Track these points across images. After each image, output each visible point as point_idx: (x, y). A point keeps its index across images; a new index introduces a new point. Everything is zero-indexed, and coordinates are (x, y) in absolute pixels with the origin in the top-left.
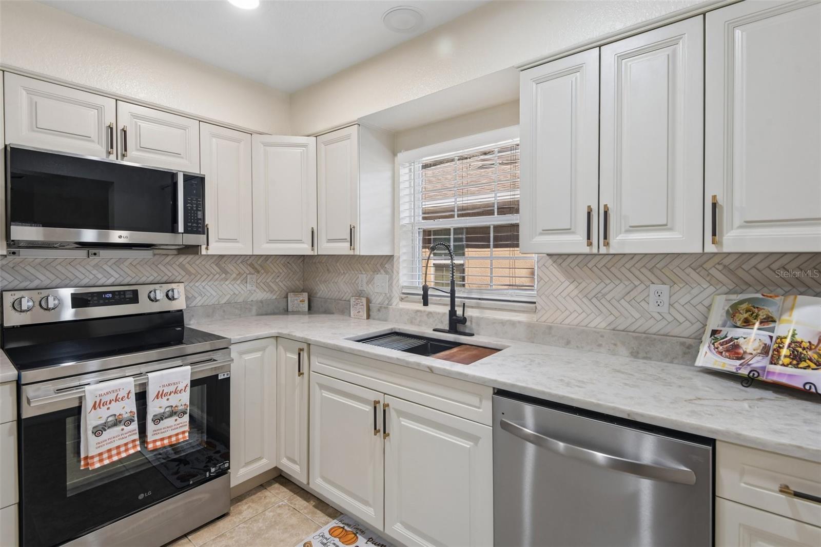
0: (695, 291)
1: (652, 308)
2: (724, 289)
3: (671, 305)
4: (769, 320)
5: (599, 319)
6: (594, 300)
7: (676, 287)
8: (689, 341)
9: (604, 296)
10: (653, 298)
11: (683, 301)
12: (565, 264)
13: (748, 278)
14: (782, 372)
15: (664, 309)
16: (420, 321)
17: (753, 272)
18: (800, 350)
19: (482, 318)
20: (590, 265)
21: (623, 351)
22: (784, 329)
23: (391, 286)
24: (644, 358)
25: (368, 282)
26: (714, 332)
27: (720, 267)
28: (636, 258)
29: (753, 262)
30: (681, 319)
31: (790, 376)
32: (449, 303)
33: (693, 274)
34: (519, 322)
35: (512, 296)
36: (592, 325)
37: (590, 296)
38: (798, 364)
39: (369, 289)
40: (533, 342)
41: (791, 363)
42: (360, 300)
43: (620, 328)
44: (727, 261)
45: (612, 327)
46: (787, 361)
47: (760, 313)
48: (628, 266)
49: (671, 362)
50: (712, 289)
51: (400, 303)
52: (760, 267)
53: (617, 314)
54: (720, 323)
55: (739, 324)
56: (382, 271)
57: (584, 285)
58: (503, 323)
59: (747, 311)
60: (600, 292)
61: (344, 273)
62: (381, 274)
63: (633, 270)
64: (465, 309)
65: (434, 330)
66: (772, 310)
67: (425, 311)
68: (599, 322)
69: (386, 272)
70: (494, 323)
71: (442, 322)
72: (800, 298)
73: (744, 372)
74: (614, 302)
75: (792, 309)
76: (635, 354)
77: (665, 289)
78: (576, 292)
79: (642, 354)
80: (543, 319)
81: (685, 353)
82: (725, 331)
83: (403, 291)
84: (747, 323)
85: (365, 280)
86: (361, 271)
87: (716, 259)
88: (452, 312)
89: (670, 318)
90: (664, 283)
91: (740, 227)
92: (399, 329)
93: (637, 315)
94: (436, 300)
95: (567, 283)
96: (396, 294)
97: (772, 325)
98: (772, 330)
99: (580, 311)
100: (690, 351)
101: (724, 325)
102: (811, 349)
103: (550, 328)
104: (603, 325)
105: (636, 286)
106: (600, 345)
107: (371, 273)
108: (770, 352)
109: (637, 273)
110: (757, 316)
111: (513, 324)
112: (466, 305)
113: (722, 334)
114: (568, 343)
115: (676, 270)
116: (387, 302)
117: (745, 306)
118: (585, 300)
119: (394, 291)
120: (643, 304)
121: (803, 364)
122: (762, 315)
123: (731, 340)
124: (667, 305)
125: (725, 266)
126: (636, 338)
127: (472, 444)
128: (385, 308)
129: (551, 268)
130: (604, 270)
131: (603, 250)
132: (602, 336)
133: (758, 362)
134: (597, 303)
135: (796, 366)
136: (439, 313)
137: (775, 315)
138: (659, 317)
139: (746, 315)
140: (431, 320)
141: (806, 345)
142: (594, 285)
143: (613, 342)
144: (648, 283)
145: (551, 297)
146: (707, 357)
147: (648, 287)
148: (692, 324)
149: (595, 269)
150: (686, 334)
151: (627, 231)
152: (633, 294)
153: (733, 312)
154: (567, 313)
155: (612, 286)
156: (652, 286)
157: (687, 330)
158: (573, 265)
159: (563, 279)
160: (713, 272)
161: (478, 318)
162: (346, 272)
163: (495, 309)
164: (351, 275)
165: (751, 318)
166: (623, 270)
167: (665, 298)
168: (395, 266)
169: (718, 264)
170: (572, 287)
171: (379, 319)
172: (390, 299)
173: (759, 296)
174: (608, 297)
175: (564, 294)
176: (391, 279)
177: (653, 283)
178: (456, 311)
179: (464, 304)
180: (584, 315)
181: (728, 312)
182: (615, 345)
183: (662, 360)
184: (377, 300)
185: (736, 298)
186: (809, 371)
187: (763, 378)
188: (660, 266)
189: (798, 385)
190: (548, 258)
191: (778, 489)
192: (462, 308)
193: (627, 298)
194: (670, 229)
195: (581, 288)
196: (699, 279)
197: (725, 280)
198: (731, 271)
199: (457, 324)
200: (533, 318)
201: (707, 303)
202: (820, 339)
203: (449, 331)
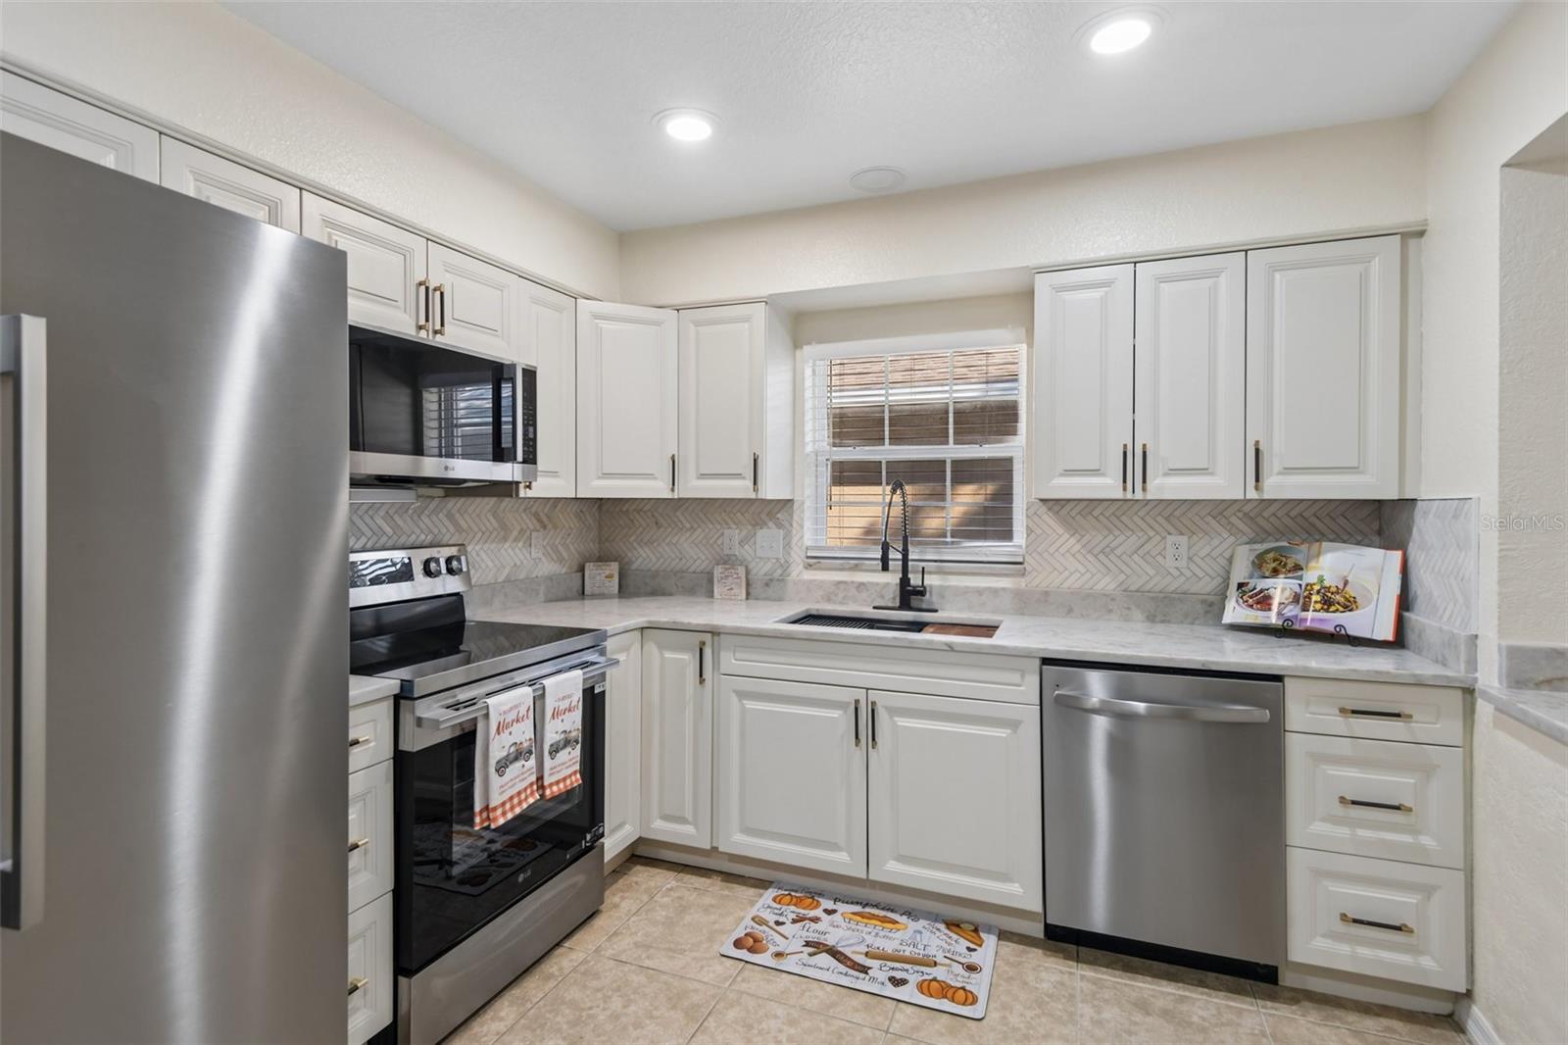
0: (1216, 542)
1: (1169, 563)
2: (1245, 539)
3: (1190, 559)
4: (1298, 568)
5: (1107, 579)
6: (1102, 557)
7: (1195, 538)
8: (1211, 598)
9: (1113, 550)
10: (1170, 551)
11: (1203, 553)
12: (1063, 512)
13: (1267, 526)
14: (1312, 618)
15: (1183, 563)
16: (844, 598)
17: (1272, 519)
18: (1329, 595)
19: (948, 587)
20: (1095, 513)
21: (1138, 615)
22: (1310, 576)
23: (787, 545)
24: (1163, 622)
25: (741, 543)
26: (1240, 586)
27: (1240, 515)
29: (1272, 509)
30: (1201, 574)
31: (1321, 620)
32: (900, 568)
33: (1213, 522)
34: (1004, 589)
35: (987, 555)
36: (1099, 587)
37: (1095, 552)
38: (1329, 608)
39: (745, 552)
40: (1023, 614)
41: (1322, 608)
42: (733, 571)
43: (1133, 588)
44: (1246, 509)
45: (1123, 588)
46: (1318, 606)
47: (1288, 561)
48: (1141, 514)
49: (1192, 624)
50: (1232, 539)
51: (804, 571)
52: (1279, 514)
53: (1128, 571)
54: (1247, 575)
55: (1267, 574)
56: (770, 524)
57: (1088, 537)
58: (980, 592)
59: (1276, 560)
60: (1108, 546)
61: (692, 527)
62: (769, 528)
63: (1148, 519)
64: (924, 575)
65: (875, 608)
66: (1299, 558)
67: (853, 582)
68: (1107, 584)
69: (779, 526)
70: (965, 592)
71: (882, 597)
72: (1325, 545)
73: (1278, 622)
74: (1124, 557)
75: (1318, 555)
76: (1151, 618)
77: (1183, 540)
78: (1078, 547)
79: (1159, 618)
80: (1036, 582)
81: (1207, 612)
82: (1252, 583)
83: (809, 554)
84: (1275, 572)
85: (737, 539)
86: (727, 523)
87: (1236, 507)
88: (905, 581)
89: (1188, 574)
90: (1182, 534)
91: (1280, 473)
92: (818, 610)
93: (1152, 572)
94: (872, 565)
95: (1067, 536)
96: (797, 557)
97: (1300, 573)
98: (1300, 578)
99: (1083, 570)
100: (1214, 608)
101: (1251, 577)
102: (1338, 593)
103: (1046, 593)
104: (1112, 586)
105: (1151, 538)
106: (1110, 611)
107: (750, 527)
108: (1301, 600)
109: (1151, 522)
110: (1285, 564)
111: (995, 592)
113: (1250, 586)
114: (1070, 611)
115: (1196, 519)
116: (779, 572)
117: (1271, 555)
118: (1090, 557)
119: (792, 553)
120: (1159, 559)
121: (1333, 608)
122: (1290, 565)
123: (1261, 591)
124: (1185, 558)
125: (1245, 514)
126: (1153, 598)
127: (1009, 731)
128: (778, 580)
129: (1045, 517)
130: (1113, 518)
131: (1139, 495)
132: (1113, 600)
133: (1291, 611)
134: (1106, 561)
135: (1327, 611)
136: (877, 584)
137: (1302, 564)
138: (1176, 573)
139: (1274, 565)
140: (864, 595)
141: (1333, 589)
142: (1100, 537)
143: (1126, 605)
144: (1165, 534)
145: (1045, 555)
146: (1236, 612)
147: (1164, 538)
148: (1212, 578)
149: (1101, 517)
150: (1208, 589)
151: (1165, 475)
152: (1148, 547)
153: (1259, 562)
154: (1067, 573)
155: (1122, 538)
156: (1168, 536)
157: (1207, 585)
158: (1073, 513)
159: (1061, 531)
160: (1234, 520)
161: (941, 587)
162: (695, 526)
163: (965, 574)
164: (707, 530)
165: (1279, 568)
166: (1135, 518)
167: (1183, 550)
168: (795, 517)
169: (1239, 511)
170: (1073, 541)
171: (767, 599)
172: (786, 567)
173: (1285, 544)
174: (1118, 552)
175: (1062, 550)
176: (788, 535)
177: (1170, 534)
178: (909, 579)
179: (923, 568)
180: (1088, 575)
181: (1253, 562)
182: (1128, 609)
183: (1182, 622)
184: (760, 570)
185: (1261, 547)
186: (1338, 614)
187: (1297, 627)
188: (1177, 513)
189: (1330, 628)
190: (1041, 504)
191: (1337, 712)
192: (921, 576)
193: (1141, 552)
194: (1212, 474)
195: (1084, 541)
196: (1219, 529)
197: (1245, 529)
198: (1252, 519)
199: (912, 597)
200: (1022, 583)
201: (1227, 555)
202: (1346, 583)
203: (900, 608)
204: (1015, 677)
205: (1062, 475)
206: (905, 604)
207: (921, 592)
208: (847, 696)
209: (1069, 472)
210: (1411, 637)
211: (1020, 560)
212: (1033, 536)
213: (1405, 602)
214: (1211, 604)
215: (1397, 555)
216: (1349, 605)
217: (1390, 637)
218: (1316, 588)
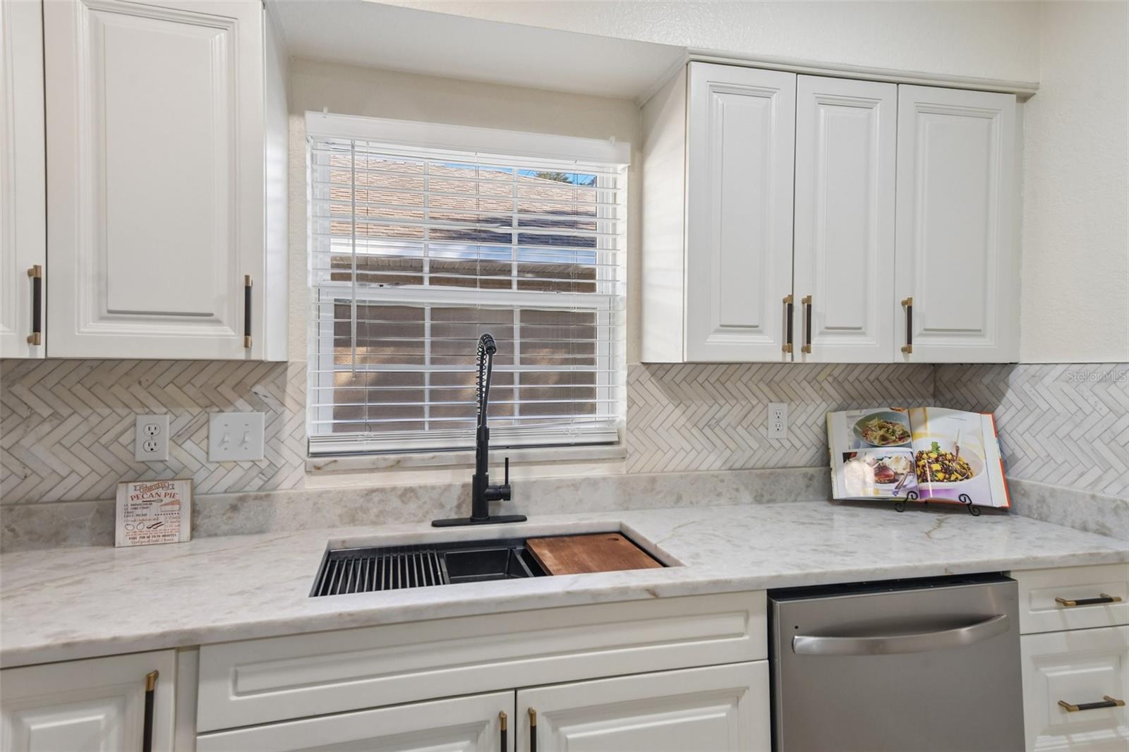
0: (810, 409)
1: (772, 434)
2: (834, 405)
3: (789, 428)
4: (905, 436)
5: (712, 457)
6: (707, 430)
7: (793, 406)
8: (811, 471)
9: (718, 422)
10: (772, 421)
11: (799, 422)
12: (668, 378)
13: (858, 394)
14: (935, 489)
15: (784, 433)
16: (381, 513)
18: (947, 462)
20: (701, 379)
21: (746, 497)
22: (923, 444)
23: (274, 438)
24: (769, 501)
25: (177, 439)
26: (845, 456)
27: (830, 379)
28: (755, 368)
30: (798, 444)
31: (947, 491)
32: (474, 461)
33: (809, 389)
34: (604, 479)
36: (704, 467)
37: (701, 426)
38: (950, 477)
39: (189, 454)
40: (627, 509)
41: (945, 478)
42: (161, 491)
43: (737, 465)
45: (729, 465)
46: (939, 475)
47: (895, 428)
48: (745, 379)
49: (795, 501)
50: (824, 405)
51: (306, 478)
53: (733, 446)
54: (851, 444)
55: (876, 442)
56: (240, 403)
57: (693, 407)
58: (575, 485)
59: (881, 428)
60: (713, 418)
61: (55, 414)
62: (237, 410)
63: (750, 384)
64: (510, 468)
65: (436, 524)
66: (907, 425)
67: (394, 489)
68: (712, 462)
69: (257, 404)
70: (558, 487)
71: (442, 506)
72: (930, 410)
73: (902, 495)
74: (730, 430)
75: (925, 421)
76: (758, 499)
77: (783, 408)
78: (683, 420)
79: (767, 497)
80: (637, 467)
81: (808, 486)
83: (312, 450)
84: (886, 441)
85: (167, 432)
86: (143, 405)
87: (828, 370)
88: (480, 479)
89: (787, 445)
90: (782, 401)
91: (921, 335)
93: (755, 445)
94: (423, 460)
95: (671, 407)
96: (292, 456)
97: (909, 440)
98: (909, 446)
99: (688, 447)
101: (857, 446)
102: (954, 461)
103: (653, 480)
104: (718, 464)
105: (753, 407)
106: (719, 495)
107: (196, 410)
108: (918, 466)
109: (754, 388)
110: (894, 432)
111: (593, 483)
112: (510, 461)
113: (858, 457)
115: (793, 384)
116: (258, 482)
117: (875, 422)
118: (694, 431)
119: (285, 452)
120: (762, 429)
121: (953, 477)
122: (898, 433)
123: (873, 461)
124: (786, 429)
126: (760, 476)
128: (256, 498)
129: (649, 385)
130: (718, 385)
131: (798, 358)
132: (722, 481)
133: (912, 482)
134: (711, 435)
135: (947, 479)
136: (433, 488)
137: (911, 431)
138: (777, 445)
139: (882, 432)
140: (412, 506)
141: (949, 457)
142: (705, 407)
143: (735, 486)
144: (766, 401)
145: (649, 431)
147: (766, 407)
148: (808, 449)
149: (706, 384)
151: (821, 333)
152: (751, 416)
153: (863, 430)
154: (671, 453)
155: (727, 407)
156: (770, 404)
157: (806, 456)
158: (678, 380)
159: (665, 401)
160: (826, 385)
162: (65, 411)
163: (554, 462)
164: (94, 419)
165: (888, 435)
166: (739, 384)
167: (784, 419)
168: (289, 389)
169: (830, 375)
170: (678, 412)
171: (234, 533)
172: (270, 472)
173: (887, 410)
174: (723, 424)
175: (666, 425)
176: (275, 421)
177: (771, 401)
178: (487, 477)
179: (507, 459)
180: (694, 453)
181: (855, 430)
182: (737, 490)
183: (786, 500)
184: (219, 483)
186: (958, 483)
188: (777, 378)
189: (954, 498)
190: (644, 368)
192: (504, 469)
193: (745, 424)
194: (864, 335)
195: (689, 413)
196: (814, 395)
197: (836, 396)
198: (840, 383)
199: (491, 503)
200: (623, 468)
201: (820, 422)
202: (958, 449)
203: (473, 521)
205: (717, 331)
206: (480, 515)
207: (504, 493)
208: (482, 710)
209: (726, 328)
210: (1022, 502)
211: (615, 439)
212: (635, 408)
213: (1006, 465)
214: (811, 478)
215: (991, 418)
216: (965, 473)
217: (1005, 503)
218: (934, 455)
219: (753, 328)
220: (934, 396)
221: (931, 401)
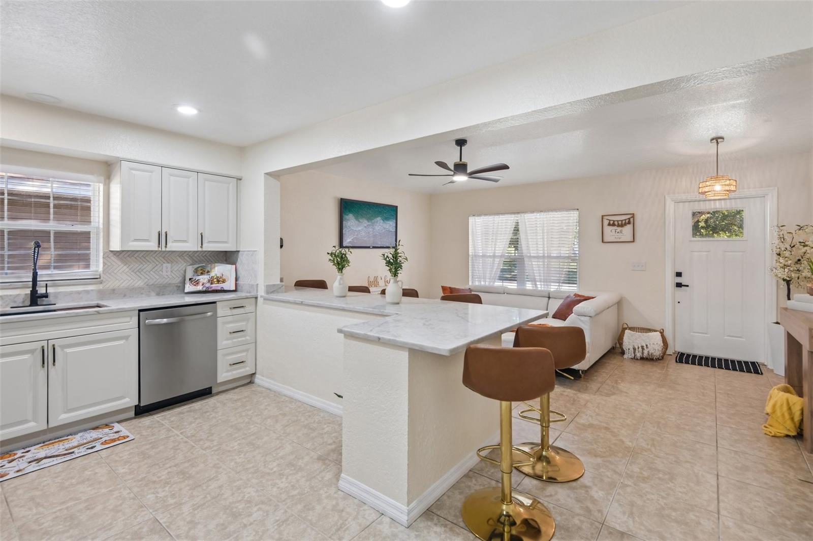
0: (180, 265)
1: (164, 273)
2: (189, 264)
3: (171, 271)
4: (208, 272)
6: (138, 273)
7: (173, 264)
8: (179, 285)
9: (142, 270)
10: (164, 269)
11: (176, 269)
12: (121, 256)
13: (196, 260)
14: (215, 286)
15: (169, 273)
17: (198, 257)
18: (218, 279)
19: (60, 292)
21: (153, 294)
22: (213, 274)
24: (162, 295)
26: (190, 279)
27: (188, 256)
28: (157, 253)
29: (197, 254)
30: (175, 277)
31: (217, 287)
32: (31, 286)
33: (180, 259)
34: (92, 290)
35: (80, 276)
36: (137, 285)
37: (135, 271)
40: (103, 300)
43: (150, 284)
44: (190, 254)
45: (147, 284)
46: (216, 282)
47: (205, 270)
48: (154, 256)
49: (173, 294)
50: (185, 264)
53: (148, 278)
54: (192, 275)
55: (199, 274)
58: (79, 293)
59: (201, 270)
60: (140, 269)
63: (156, 258)
64: (48, 288)
65: (12, 308)
66: (209, 269)
68: (140, 283)
70: (71, 294)
72: (216, 264)
73: (204, 289)
74: (147, 273)
75: (214, 267)
76: (158, 294)
77: (169, 265)
78: (127, 270)
79: (161, 293)
80: (107, 286)
81: (178, 290)
82: (194, 278)
84: (202, 274)
87: (186, 253)
88: (34, 291)
89: (171, 277)
90: (168, 263)
91: (207, 243)
93: (157, 277)
95: (122, 265)
98: (209, 275)
99: (130, 279)
100: (181, 288)
102: (221, 278)
103: (114, 290)
104: (142, 284)
105: (157, 265)
106: (142, 294)
108: (211, 281)
109: (158, 259)
111: (87, 292)
112: (48, 285)
113: (194, 279)
114: (125, 296)
115: (173, 257)
117: (200, 268)
118: (132, 273)
120: (160, 272)
123: (198, 280)
125: (190, 256)
126: (158, 287)
127: (124, 341)
129: (112, 258)
130: (142, 258)
131: (164, 249)
132: (143, 289)
133: (208, 285)
134: (139, 274)
135: (218, 283)
137: (210, 271)
138: (167, 277)
139: (201, 271)
141: (219, 277)
142: (137, 265)
143: (149, 291)
144: (162, 263)
146: (189, 288)
147: (162, 265)
148: (179, 278)
149: (138, 258)
150: (177, 282)
151: (172, 242)
152: (156, 268)
153: (196, 271)
154: (122, 281)
155: (146, 265)
157: (177, 280)
158: (125, 256)
159: (120, 264)
160: (186, 257)
161: (55, 293)
165: (203, 272)
167: (169, 269)
170: (125, 267)
173: (204, 265)
174: (144, 271)
175: (120, 271)
177: (164, 263)
178: (37, 291)
180: (132, 281)
181: (194, 271)
185: (196, 266)
186: (221, 284)
187: (210, 290)
188: (167, 256)
189: (219, 288)
190: (110, 252)
191: (229, 309)
192: (45, 288)
193: (153, 270)
194: (187, 242)
195: (131, 266)
196: (182, 261)
197: (190, 261)
198: (191, 257)
199: (39, 299)
200: (101, 287)
201: (184, 269)
202: (223, 275)
203: (30, 306)
204: (128, 319)
205: (133, 241)
206: (34, 303)
207: (45, 296)
208: (36, 346)
209: (136, 240)
210: (239, 288)
211: (98, 277)
212: (107, 266)
213: (236, 280)
214: (179, 287)
215: (234, 266)
216: (224, 281)
217: (234, 289)
218: (215, 277)
219: (147, 240)
220: (226, 260)
221: (225, 262)
